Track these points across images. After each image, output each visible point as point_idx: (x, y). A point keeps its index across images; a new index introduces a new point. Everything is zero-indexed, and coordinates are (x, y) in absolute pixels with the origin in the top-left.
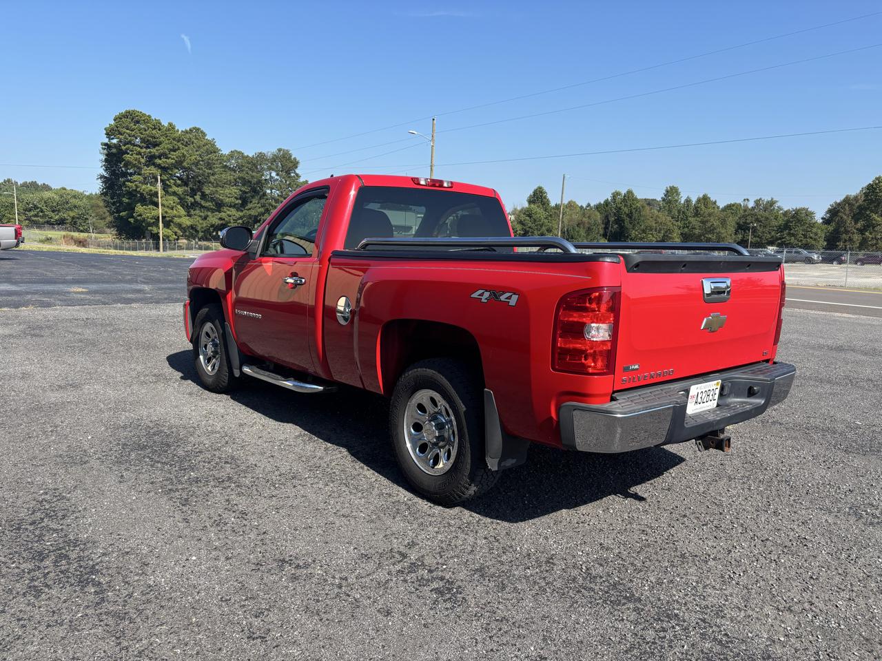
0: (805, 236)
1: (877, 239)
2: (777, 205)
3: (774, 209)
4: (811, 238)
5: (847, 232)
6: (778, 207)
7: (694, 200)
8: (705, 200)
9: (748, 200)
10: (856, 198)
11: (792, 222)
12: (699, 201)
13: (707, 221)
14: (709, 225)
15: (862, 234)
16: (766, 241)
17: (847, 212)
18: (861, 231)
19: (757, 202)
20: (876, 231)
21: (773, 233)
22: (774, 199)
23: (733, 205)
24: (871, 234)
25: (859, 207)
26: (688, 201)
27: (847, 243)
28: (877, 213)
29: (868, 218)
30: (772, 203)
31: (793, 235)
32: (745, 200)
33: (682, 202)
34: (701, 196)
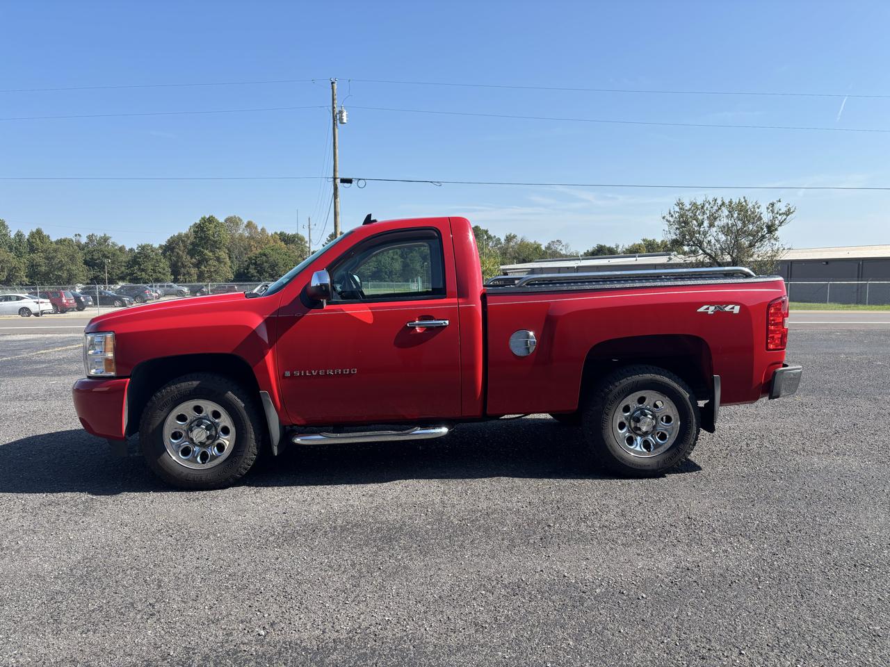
0: (154, 271)
1: (211, 272)
2: (110, 242)
3: (108, 245)
4: (160, 273)
5: (184, 266)
6: (113, 243)
7: (27, 235)
8: (38, 234)
9: (79, 235)
10: (186, 235)
11: (140, 258)
12: (32, 235)
13: (53, 258)
14: (57, 261)
15: (199, 268)
16: (117, 277)
17: (182, 248)
18: (197, 265)
19: (90, 238)
20: (209, 265)
21: (123, 269)
22: (107, 235)
23: (65, 240)
24: (205, 267)
25: (192, 244)
26: (19, 235)
27: (187, 277)
28: (207, 249)
29: (201, 253)
30: (105, 239)
31: (143, 270)
32: (76, 235)
33: (12, 236)
34: (34, 230)
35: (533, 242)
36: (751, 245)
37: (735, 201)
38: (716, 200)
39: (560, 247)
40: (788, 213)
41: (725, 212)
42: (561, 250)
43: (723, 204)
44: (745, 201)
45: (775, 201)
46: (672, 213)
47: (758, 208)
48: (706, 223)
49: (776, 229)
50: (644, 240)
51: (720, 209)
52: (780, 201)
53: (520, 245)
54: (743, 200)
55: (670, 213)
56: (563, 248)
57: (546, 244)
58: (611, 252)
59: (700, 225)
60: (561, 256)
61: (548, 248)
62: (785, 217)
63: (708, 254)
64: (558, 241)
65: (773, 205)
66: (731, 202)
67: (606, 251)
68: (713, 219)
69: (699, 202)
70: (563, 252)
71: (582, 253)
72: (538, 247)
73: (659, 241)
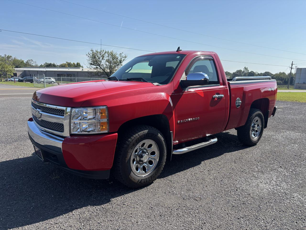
35: (20, 59)
36: (115, 67)
37: (110, 52)
38: (104, 50)
39: (32, 62)
40: (125, 57)
41: (107, 55)
42: (33, 63)
43: (106, 52)
44: (113, 52)
45: (121, 53)
46: (90, 54)
47: (117, 54)
48: (101, 58)
49: (122, 62)
50: (67, 62)
51: (105, 54)
52: (123, 53)
53: (14, 60)
54: (112, 52)
55: (89, 54)
56: (34, 63)
57: (26, 61)
58: (54, 66)
59: (99, 58)
60: (33, 66)
61: (27, 62)
62: (124, 58)
63: (102, 69)
64: (31, 60)
65: (121, 54)
66: (108, 52)
67: (53, 66)
68: (103, 57)
69: (99, 51)
70: (34, 65)
71: (39, 66)
72: (22, 62)
73: (72, 63)
